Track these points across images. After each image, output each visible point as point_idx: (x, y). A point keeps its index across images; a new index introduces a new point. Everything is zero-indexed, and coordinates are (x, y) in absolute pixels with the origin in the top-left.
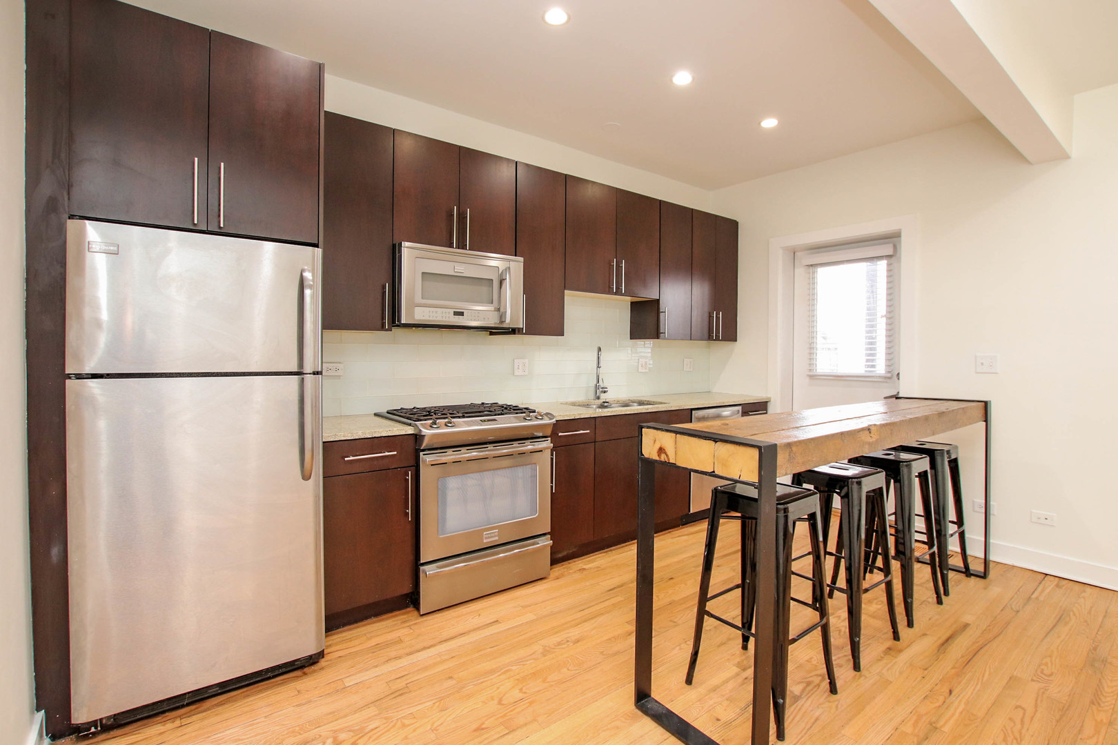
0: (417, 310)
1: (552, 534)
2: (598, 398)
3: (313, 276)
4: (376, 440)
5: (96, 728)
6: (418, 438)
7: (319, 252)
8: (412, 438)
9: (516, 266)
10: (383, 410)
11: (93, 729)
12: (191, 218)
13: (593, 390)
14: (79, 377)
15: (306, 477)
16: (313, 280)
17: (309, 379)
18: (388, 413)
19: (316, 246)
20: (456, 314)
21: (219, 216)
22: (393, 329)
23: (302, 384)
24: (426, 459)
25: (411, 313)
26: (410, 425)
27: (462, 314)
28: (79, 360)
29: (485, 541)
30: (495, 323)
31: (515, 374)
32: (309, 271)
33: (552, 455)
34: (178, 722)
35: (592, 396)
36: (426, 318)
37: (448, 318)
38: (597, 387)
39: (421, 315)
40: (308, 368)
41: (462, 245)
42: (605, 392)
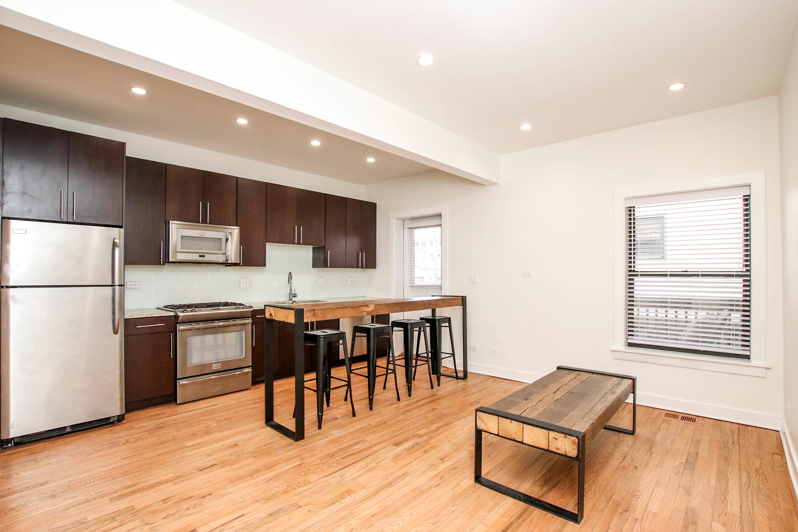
0: (178, 255)
1: (253, 366)
2: (291, 300)
3: (120, 241)
4: (153, 318)
5: (11, 444)
6: (176, 317)
7: (122, 230)
8: (174, 317)
9: (236, 231)
10: (162, 306)
11: (10, 445)
12: (60, 216)
13: (288, 295)
14: (7, 287)
15: (116, 332)
16: (120, 243)
17: (117, 288)
18: (164, 307)
19: (121, 227)
20: (200, 256)
21: (73, 215)
22: (166, 264)
23: (114, 290)
24: (180, 327)
25: (175, 256)
26: (172, 311)
27: (204, 256)
28: (8, 279)
29: (213, 369)
30: (223, 261)
31: (241, 287)
32: (117, 239)
33: (252, 326)
34: (52, 442)
35: (287, 299)
36: (184, 258)
37: (196, 257)
38: (291, 294)
39: (181, 257)
40: (117, 283)
41: (205, 222)
42: (295, 296)
